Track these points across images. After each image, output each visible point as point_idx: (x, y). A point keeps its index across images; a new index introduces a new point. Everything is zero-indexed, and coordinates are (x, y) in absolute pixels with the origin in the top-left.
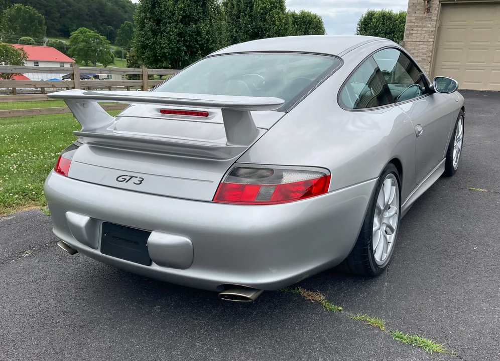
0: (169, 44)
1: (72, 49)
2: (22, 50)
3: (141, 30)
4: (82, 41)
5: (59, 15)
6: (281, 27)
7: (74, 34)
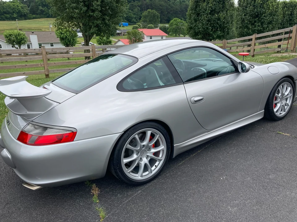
0: (202, 26)
1: (170, 29)
2: (142, 32)
3: (190, 20)
4: (175, 25)
5: (167, 13)
6: (273, 10)
7: (171, 21)
